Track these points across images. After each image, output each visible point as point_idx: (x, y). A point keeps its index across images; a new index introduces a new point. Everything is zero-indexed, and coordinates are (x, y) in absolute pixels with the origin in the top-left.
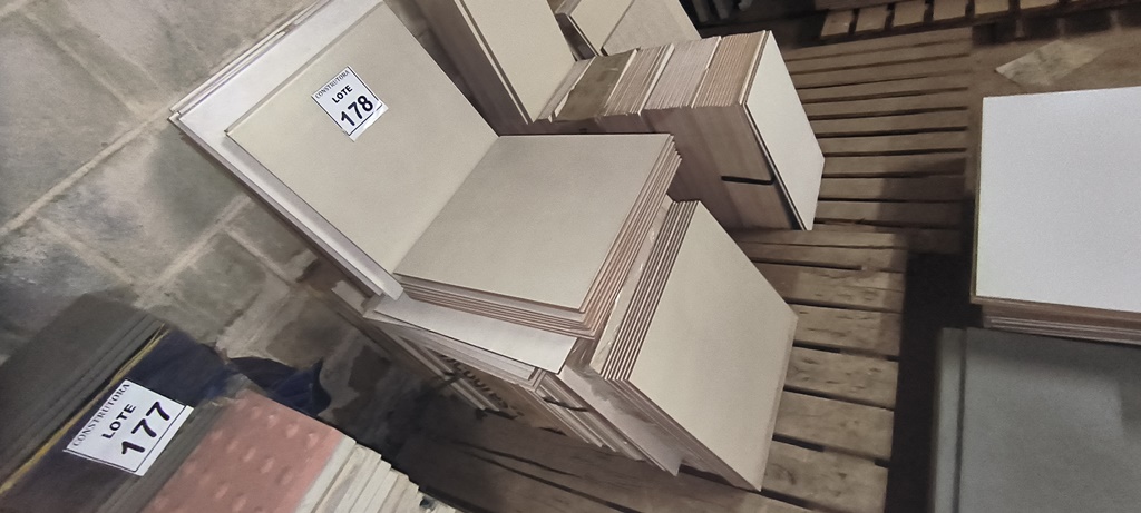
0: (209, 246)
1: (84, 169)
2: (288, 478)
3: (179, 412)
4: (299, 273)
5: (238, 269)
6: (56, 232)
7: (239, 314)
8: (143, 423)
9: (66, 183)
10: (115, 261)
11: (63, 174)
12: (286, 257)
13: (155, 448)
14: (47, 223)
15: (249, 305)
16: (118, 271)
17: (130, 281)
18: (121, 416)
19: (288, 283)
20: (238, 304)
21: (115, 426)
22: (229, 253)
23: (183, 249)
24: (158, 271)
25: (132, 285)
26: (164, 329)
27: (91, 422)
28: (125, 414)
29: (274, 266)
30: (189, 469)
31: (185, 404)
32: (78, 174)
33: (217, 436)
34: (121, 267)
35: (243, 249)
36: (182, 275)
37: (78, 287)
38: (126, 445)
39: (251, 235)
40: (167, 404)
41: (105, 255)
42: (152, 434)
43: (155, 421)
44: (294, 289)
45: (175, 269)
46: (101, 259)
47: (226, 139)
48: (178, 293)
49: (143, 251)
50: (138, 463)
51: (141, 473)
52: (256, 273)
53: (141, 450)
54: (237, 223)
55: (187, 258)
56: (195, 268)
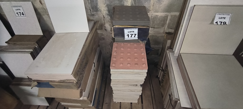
0: (164, 15)
3: (136, 38)
4: (167, 31)
5: (162, 22)
7: (154, 28)
12: (169, 27)
15: (156, 28)
16: (152, 7)
17: (151, 9)
19: (164, 31)
22: (164, 19)
23: (161, 12)
24: (155, 12)
25: (151, 10)
26: (149, 27)
27: (129, 29)
28: (133, 32)
29: (166, 27)
31: (138, 38)
33: (135, 45)
35: (167, 20)
36: (156, 15)
37: (146, 5)
39: (170, 20)
40: (137, 36)
41: (154, 4)
42: (131, 37)
44: (164, 33)
45: (157, 14)
46: (152, 4)
47: (193, 6)
48: (153, 17)
49: (157, 7)
50: (126, 38)
51: (125, 39)
52: (163, 25)
53: (128, 37)
54: (172, 16)
55: (160, 14)
56: (159, 16)
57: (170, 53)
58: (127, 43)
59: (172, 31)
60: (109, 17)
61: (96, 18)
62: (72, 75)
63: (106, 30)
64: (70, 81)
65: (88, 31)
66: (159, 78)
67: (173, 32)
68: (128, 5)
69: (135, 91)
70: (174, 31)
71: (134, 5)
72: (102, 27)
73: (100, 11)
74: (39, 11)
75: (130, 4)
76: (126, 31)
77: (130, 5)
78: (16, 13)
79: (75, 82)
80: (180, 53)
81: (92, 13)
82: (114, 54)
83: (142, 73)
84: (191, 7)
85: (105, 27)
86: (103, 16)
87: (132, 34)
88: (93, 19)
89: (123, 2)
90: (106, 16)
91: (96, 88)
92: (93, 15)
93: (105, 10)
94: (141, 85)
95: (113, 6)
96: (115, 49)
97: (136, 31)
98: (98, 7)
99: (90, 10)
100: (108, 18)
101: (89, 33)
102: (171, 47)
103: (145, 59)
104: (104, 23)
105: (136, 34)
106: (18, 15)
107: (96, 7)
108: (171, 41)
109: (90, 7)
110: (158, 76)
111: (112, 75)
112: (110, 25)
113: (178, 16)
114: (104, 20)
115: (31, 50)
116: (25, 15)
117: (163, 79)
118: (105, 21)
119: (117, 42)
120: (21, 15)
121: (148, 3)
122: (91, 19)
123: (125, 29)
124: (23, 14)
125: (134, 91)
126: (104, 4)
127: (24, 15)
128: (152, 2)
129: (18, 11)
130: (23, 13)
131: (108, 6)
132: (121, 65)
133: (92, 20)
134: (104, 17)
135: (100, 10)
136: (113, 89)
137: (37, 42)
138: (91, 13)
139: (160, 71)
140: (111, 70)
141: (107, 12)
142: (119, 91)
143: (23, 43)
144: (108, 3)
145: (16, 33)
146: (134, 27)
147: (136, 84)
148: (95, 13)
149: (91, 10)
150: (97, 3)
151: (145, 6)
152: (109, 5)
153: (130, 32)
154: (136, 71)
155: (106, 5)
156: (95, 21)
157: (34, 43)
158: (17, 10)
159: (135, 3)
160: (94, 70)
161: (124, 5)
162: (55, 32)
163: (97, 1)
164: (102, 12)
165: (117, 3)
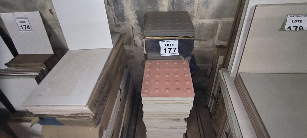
0: (213, 23)
3: (177, 53)
4: (218, 44)
5: (211, 32)
7: (200, 40)
8: (171, 49)
10: (198, 10)
12: (220, 39)
13: (168, 54)
15: (204, 40)
16: (196, 12)
17: (195, 15)
18: (170, 44)
19: (214, 44)
20: (202, 38)
21: (168, 45)
22: (214, 27)
23: (209, 18)
24: (201, 19)
25: (194, 17)
26: (193, 37)
27: (167, 41)
28: (171, 45)
29: (216, 38)
31: (179, 53)
34: (197, 12)
35: (217, 29)
36: (202, 23)
37: (188, 9)
38: (165, 49)
39: (222, 28)
40: (177, 50)
42: (170, 52)
43: (173, 50)
44: (213, 47)
45: (203, 21)
46: (197, 7)
47: (253, 7)
48: (198, 26)
49: (204, 12)
50: (163, 54)
51: (161, 55)
52: (212, 36)
53: (166, 52)
54: (223, 23)
55: (207, 21)
56: (206, 24)
57: (223, 73)
58: (164, 61)
59: (225, 43)
60: (140, 28)
61: (122, 29)
62: (87, 107)
63: (135, 45)
64: (85, 116)
65: (112, 46)
66: (209, 109)
67: (226, 45)
68: (163, 10)
70: (228, 44)
71: (172, 10)
72: (130, 41)
73: (128, 21)
74: (49, 23)
75: (167, 9)
76: (162, 44)
77: (166, 11)
78: (20, 26)
79: (91, 117)
80: (238, 72)
81: (118, 23)
82: (146, 76)
83: (187, 102)
84: (251, 9)
85: (134, 42)
86: (132, 26)
88: (119, 31)
89: (157, 7)
90: (135, 27)
91: (124, 124)
92: (118, 26)
93: (134, 18)
94: (185, 119)
95: (144, 13)
96: (148, 69)
97: (176, 43)
98: (125, 14)
99: (114, 20)
100: (138, 29)
101: (113, 49)
102: (225, 65)
103: (189, 82)
104: (133, 37)
105: (176, 48)
106: (23, 29)
107: (122, 14)
108: (224, 58)
109: (114, 15)
110: (207, 106)
111: (143, 106)
112: (141, 39)
113: (232, 23)
114: (133, 32)
115: (37, 74)
116: (31, 29)
117: (216, 110)
118: (135, 33)
119: (150, 59)
120: (26, 29)
121: (190, 7)
122: (116, 31)
123: (161, 41)
124: (28, 27)
125: (176, 128)
126: (133, 11)
128: (196, 6)
129: (23, 24)
131: (137, 13)
132: (157, 91)
133: (117, 33)
134: (133, 28)
135: (127, 18)
136: (146, 125)
138: (115, 23)
139: (211, 98)
140: (143, 98)
141: (137, 21)
142: (154, 128)
143: (27, 64)
144: (137, 8)
146: (173, 37)
147: (178, 118)
148: (121, 22)
149: (116, 19)
150: (123, 10)
151: (186, 10)
152: (139, 11)
154: (177, 99)
155: (134, 11)
156: (121, 34)
157: (42, 65)
158: (22, 22)
159: (173, 8)
160: (120, 100)
161: (158, 10)
162: (68, 49)
163: (123, 6)
164: (130, 22)
165: (149, 8)
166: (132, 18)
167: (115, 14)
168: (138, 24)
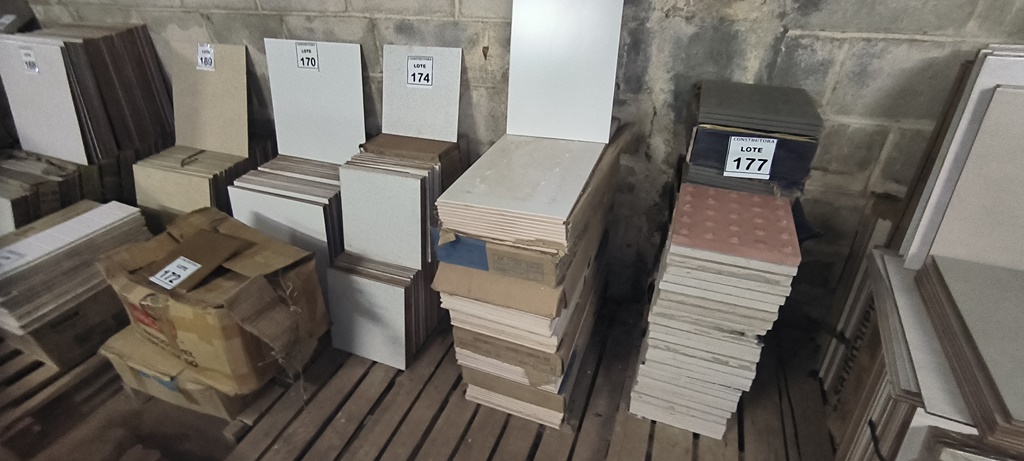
0: (873, 127)
1: (897, 36)
2: (761, 245)
3: (765, 174)
4: (879, 190)
5: (863, 153)
6: (841, 55)
7: (825, 170)
9: (881, 36)
10: (834, 89)
11: (887, 31)
12: (888, 174)
13: (742, 173)
14: (846, 46)
15: (837, 173)
16: (828, 94)
17: (824, 102)
18: (754, 148)
19: (866, 187)
20: (834, 166)
22: (874, 141)
23: (862, 115)
24: (839, 112)
25: (824, 105)
26: (816, 139)
27: (748, 138)
28: (756, 150)
29: (877, 171)
30: (734, 195)
31: (771, 174)
32: (890, 36)
33: (756, 199)
34: (832, 95)
35: (882, 147)
36: (841, 125)
37: (809, 85)
38: (739, 160)
39: (896, 146)
40: (767, 167)
41: (837, 83)
42: (748, 168)
43: (757, 164)
44: (863, 194)
45: (845, 120)
46: (833, 83)
47: (989, 89)
49: (850, 97)
50: (731, 170)
51: (725, 174)
52: (864, 164)
54: (903, 133)
55: (856, 121)
56: (851, 129)
57: (886, 257)
59: (900, 190)
60: (672, 116)
61: (628, 112)
63: (648, 157)
65: (605, 140)
66: (821, 382)
67: (902, 196)
68: (743, 80)
69: (732, 362)
70: (907, 194)
71: (765, 82)
72: (638, 144)
73: (648, 93)
74: (471, 75)
75: (753, 78)
76: (736, 145)
77: (751, 82)
78: (411, 74)
81: (620, 98)
82: (682, 208)
83: (776, 278)
85: (648, 148)
86: (654, 108)
87: (753, 160)
88: (619, 116)
89: (729, 72)
90: (662, 111)
92: (620, 104)
93: (666, 90)
94: (759, 337)
95: (693, 81)
97: (768, 148)
98: (647, 78)
100: (667, 118)
101: (607, 147)
102: (895, 242)
103: (790, 235)
104: (648, 134)
105: (765, 161)
106: (414, 81)
108: (892, 227)
110: (817, 372)
112: (667, 142)
116: (430, 82)
117: (845, 376)
118: (656, 126)
120: (420, 81)
121: (816, 79)
123: (733, 138)
124: (427, 78)
125: (726, 364)
126: (668, 72)
127: (428, 80)
128: (831, 79)
129: (418, 70)
130: (428, 75)
131: (677, 79)
134: (655, 113)
135: (648, 88)
137: (440, 158)
140: (670, 247)
141: (670, 98)
144: (681, 68)
145: (386, 129)
147: (739, 328)
148: (631, 97)
149: (622, 86)
150: (645, 69)
151: (803, 87)
152: (683, 75)
153: (749, 150)
155: (672, 74)
156: (622, 122)
157: (432, 158)
158: (418, 66)
159: (769, 78)
161: (730, 79)
162: (506, 132)
163: (647, 59)
164: (653, 96)
165: (708, 71)
166: (661, 89)
167: (625, 74)
168: (670, 106)
